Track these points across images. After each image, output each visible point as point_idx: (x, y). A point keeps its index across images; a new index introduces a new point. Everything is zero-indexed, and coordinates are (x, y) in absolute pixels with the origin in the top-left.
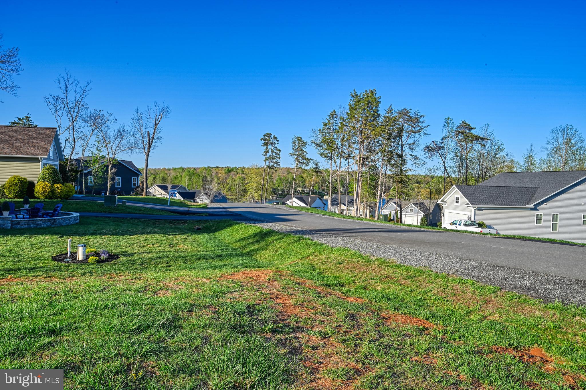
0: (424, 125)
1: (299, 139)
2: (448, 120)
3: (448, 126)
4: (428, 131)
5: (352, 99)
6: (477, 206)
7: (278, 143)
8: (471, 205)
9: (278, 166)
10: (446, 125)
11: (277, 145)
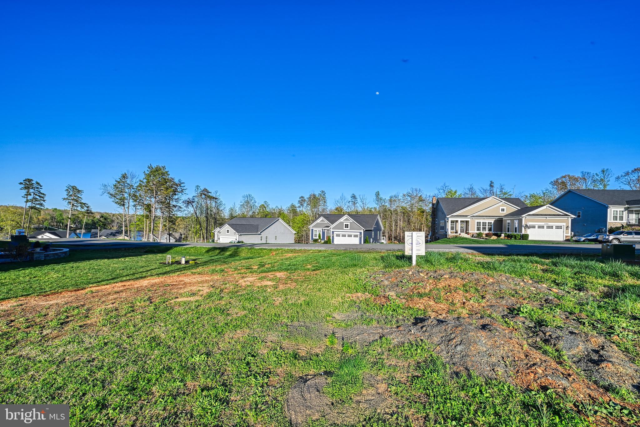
0: (184, 188)
1: (74, 188)
2: (198, 187)
3: (198, 190)
4: (186, 192)
5: (149, 170)
6: (240, 234)
7: (41, 188)
8: (237, 233)
9: (42, 207)
10: (197, 189)
11: (40, 189)
